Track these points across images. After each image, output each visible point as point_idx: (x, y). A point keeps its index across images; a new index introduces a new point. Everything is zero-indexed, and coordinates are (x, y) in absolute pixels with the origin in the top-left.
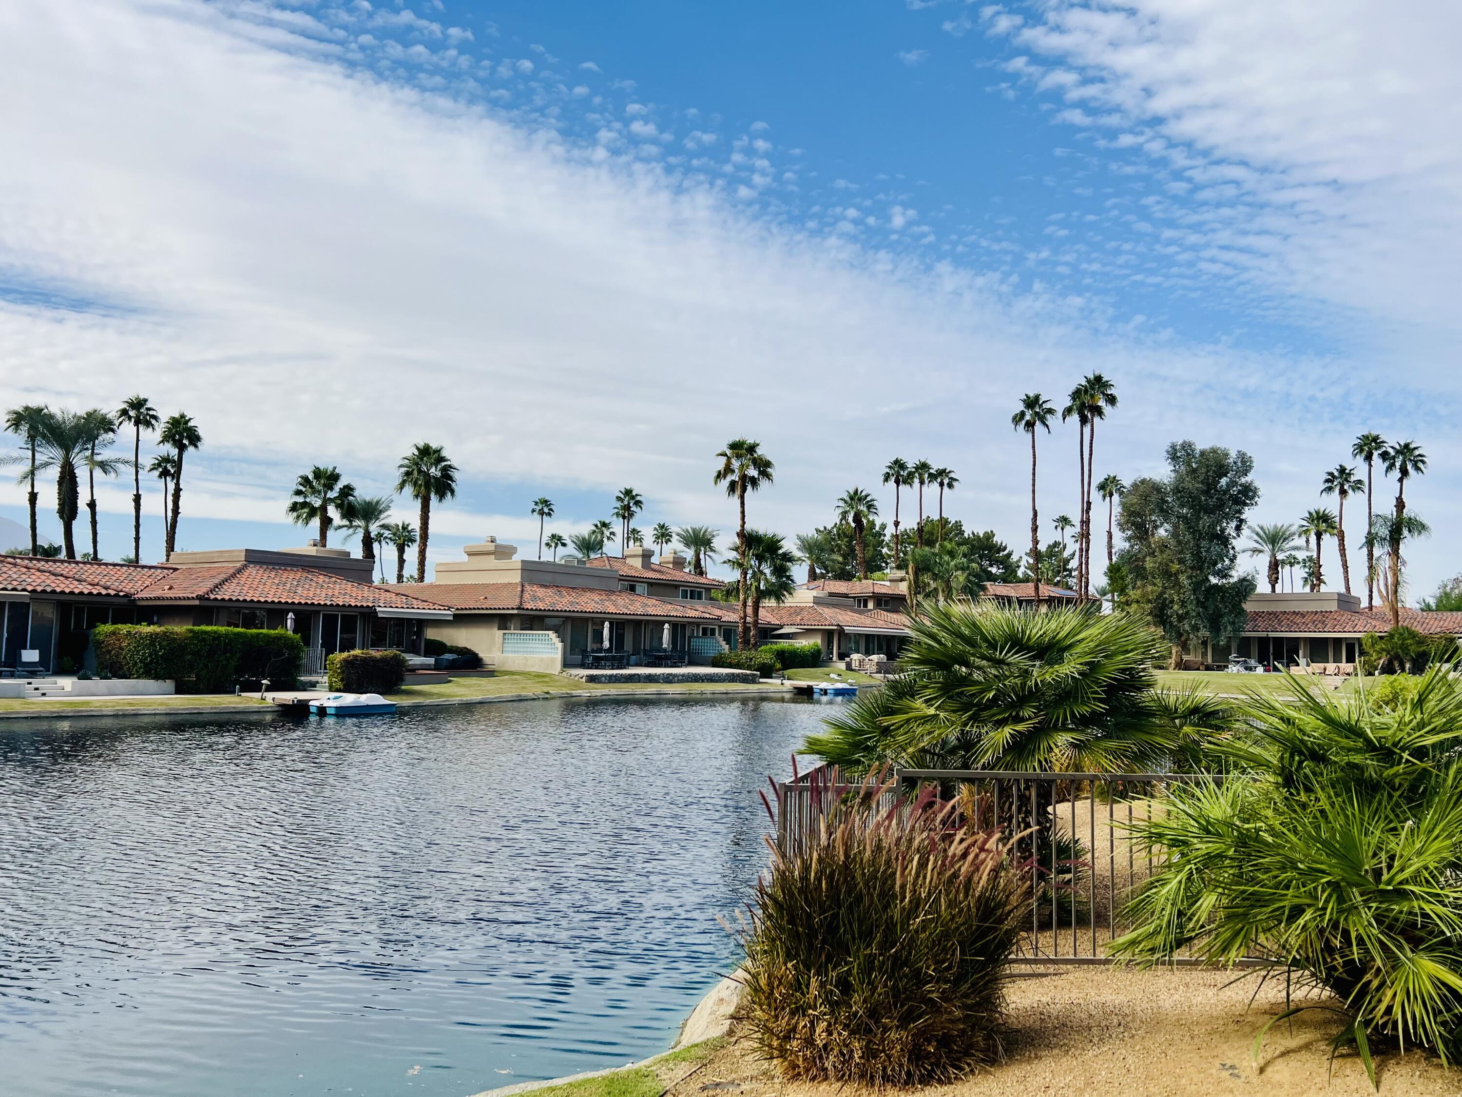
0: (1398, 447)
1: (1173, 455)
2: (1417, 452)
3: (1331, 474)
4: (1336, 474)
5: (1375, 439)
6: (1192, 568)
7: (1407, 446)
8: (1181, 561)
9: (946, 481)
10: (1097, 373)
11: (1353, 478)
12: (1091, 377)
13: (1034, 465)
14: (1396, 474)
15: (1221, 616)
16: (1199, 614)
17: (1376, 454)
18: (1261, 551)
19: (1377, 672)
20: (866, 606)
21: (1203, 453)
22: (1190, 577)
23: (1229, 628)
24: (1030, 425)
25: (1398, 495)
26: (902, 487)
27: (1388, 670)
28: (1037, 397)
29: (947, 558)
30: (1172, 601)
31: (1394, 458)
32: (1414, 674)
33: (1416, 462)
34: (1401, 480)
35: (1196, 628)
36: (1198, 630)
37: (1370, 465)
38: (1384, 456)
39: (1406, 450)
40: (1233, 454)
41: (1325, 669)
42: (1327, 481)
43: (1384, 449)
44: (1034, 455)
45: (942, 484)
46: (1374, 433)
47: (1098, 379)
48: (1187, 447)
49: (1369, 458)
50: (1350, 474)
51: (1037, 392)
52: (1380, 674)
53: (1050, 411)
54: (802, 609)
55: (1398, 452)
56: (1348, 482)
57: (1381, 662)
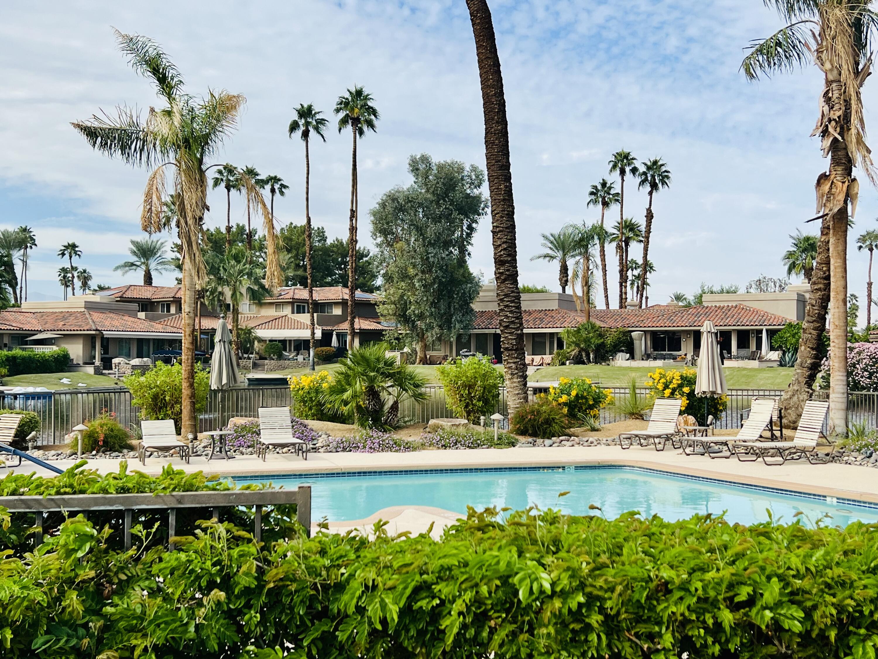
0: (649, 164)
1: (415, 168)
2: (663, 169)
3: (595, 187)
4: (599, 187)
5: (626, 156)
6: (423, 272)
7: (655, 162)
8: (414, 266)
9: (277, 186)
10: (358, 88)
11: (612, 192)
12: (353, 90)
13: (308, 174)
14: (647, 188)
15: (451, 316)
16: (431, 314)
17: (628, 169)
18: (552, 258)
19: (568, 362)
20: (168, 311)
21: (441, 167)
22: (420, 280)
23: (457, 326)
24: (306, 135)
25: (648, 207)
26: (233, 191)
27: (578, 361)
28: (310, 108)
29: (233, 262)
30: (410, 302)
31: (644, 173)
32: (596, 363)
33: (664, 177)
34: (651, 193)
35: (430, 327)
36: (433, 328)
37: (623, 180)
38: (634, 170)
39: (654, 166)
40: (467, 168)
41: (533, 361)
42: (592, 193)
43: (633, 166)
44: (308, 164)
45: (273, 191)
46: (626, 151)
47: (359, 93)
48: (425, 159)
49: (623, 172)
50: (610, 188)
51: (309, 103)
52: (570, 363)
53: (322, 122)
54: (71, 314)
55: (649, 168)
56: (609, 194)
57: (573, 353)
